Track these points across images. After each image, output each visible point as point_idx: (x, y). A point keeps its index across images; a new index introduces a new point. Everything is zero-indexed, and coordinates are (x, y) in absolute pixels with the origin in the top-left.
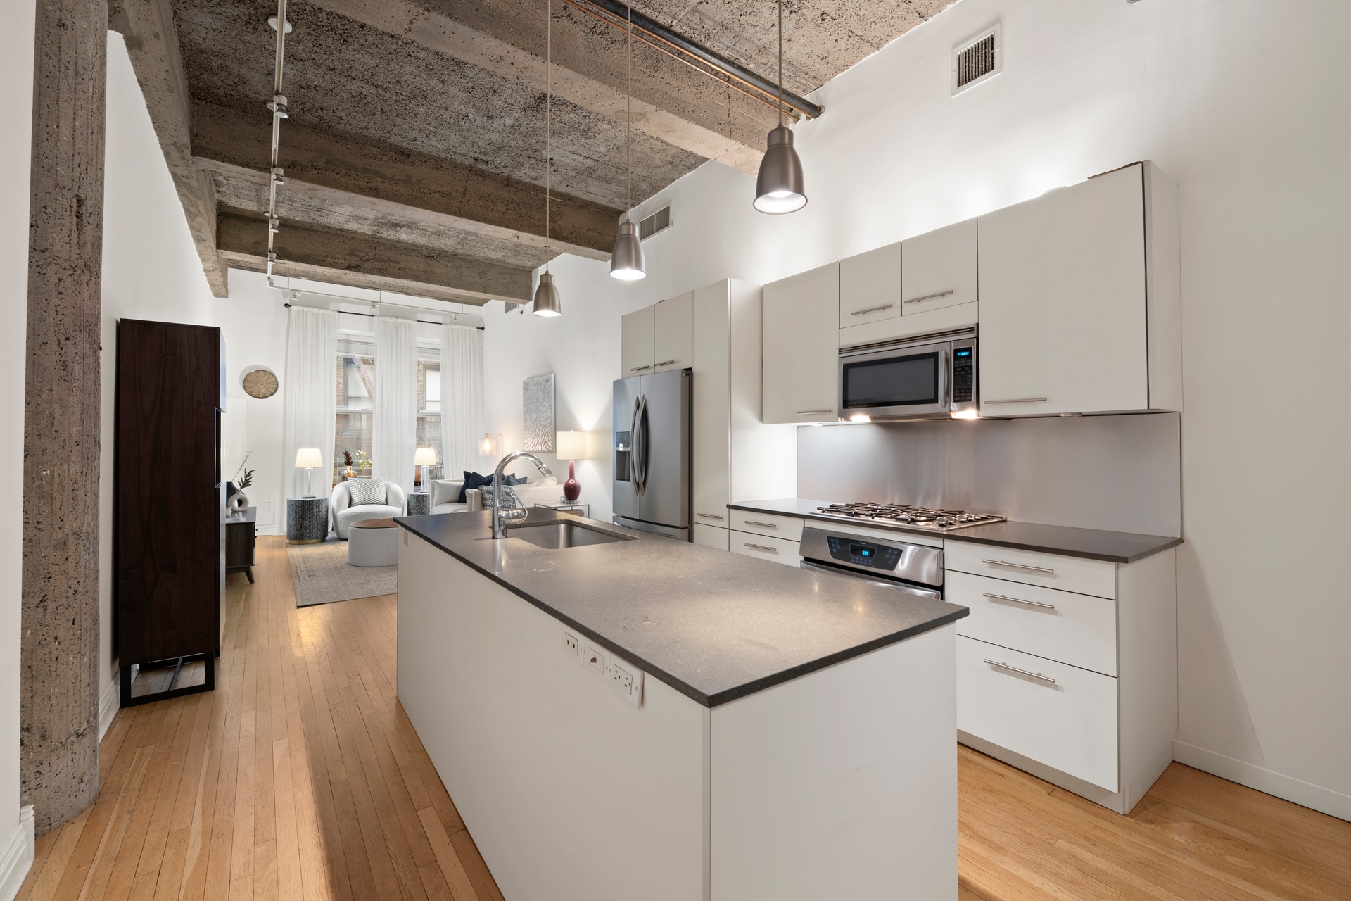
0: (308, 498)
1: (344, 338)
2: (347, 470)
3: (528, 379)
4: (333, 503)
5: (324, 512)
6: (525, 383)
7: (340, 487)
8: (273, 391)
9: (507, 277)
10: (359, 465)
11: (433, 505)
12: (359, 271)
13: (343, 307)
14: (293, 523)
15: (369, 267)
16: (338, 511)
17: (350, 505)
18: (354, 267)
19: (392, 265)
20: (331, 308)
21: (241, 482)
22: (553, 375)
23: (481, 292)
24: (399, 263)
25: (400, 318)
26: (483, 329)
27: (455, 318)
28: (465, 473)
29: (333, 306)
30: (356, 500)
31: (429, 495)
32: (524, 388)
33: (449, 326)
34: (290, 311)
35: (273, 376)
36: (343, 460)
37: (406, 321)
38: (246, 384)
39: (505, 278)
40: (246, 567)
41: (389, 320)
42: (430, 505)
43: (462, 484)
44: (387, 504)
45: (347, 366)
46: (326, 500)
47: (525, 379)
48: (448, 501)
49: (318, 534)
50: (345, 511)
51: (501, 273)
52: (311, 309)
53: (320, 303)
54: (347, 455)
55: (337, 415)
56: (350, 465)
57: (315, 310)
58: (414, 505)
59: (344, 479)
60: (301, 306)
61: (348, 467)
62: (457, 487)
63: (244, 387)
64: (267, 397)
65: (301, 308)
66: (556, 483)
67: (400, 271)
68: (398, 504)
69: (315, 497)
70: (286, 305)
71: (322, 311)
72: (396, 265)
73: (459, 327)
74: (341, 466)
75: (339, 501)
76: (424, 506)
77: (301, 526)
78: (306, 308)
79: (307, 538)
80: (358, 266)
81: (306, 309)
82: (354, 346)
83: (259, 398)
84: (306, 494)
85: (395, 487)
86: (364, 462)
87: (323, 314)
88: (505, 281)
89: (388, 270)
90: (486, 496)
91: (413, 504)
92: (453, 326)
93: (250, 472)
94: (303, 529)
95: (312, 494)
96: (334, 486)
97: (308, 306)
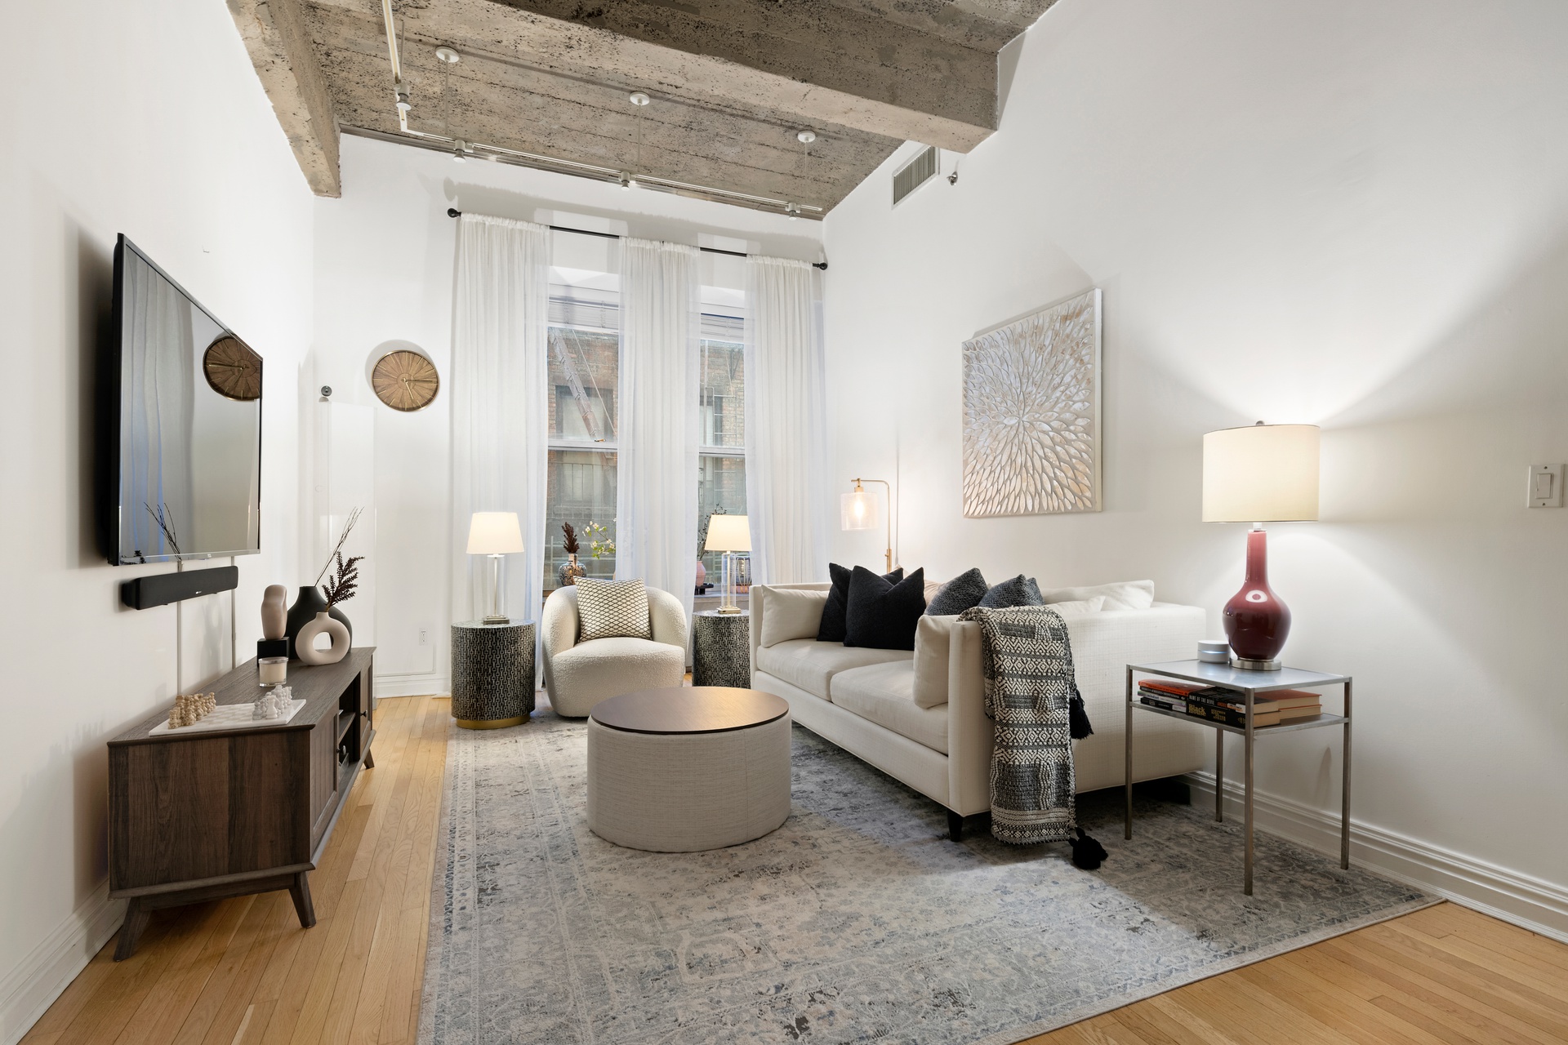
0: (493, 623)
1: (560, 293)
2: (568, 561)
3: (977, 334)
4: (544, 633)
5: (526, 655)
6: (967, 347)
7: (557, 598)
8: (429, 397)
9: (943, 64)
10: (589, 551)
11: (758, 643)
12: (602, 26)
13: (561, 219)
14: (462, 680)
15: (627, 18)
16: (554, 651)
17: (579, 637)
18: (590, 15)
19: (679, 14)
20: (537, 220)
21: (329, 586)
22: (1098, 293)
23: (883, 100)
24: (696, 11)
25: (668, 242)
26: (824, 266)
27: (773, 247)
28: (835, 570)
29: (540, 215)
30: (590, 627)
31: (747, 619)
32: (967, 359)
33: (760, 260)
34: (458, 224)
35: (429, 363)
36: (562, 542)
37: (679, 249)
38: (378, 381)
39: (937, 68)
40: (287, 876)
41: (647, 245)
42: (751, 641)
43: (826, 594)
44: (651, 637)
45: (561, 398)
46: (530, 628)
47: (968, 336)
48: (792, 635)
49: (513, 705)
50: (567, 654)
51: (929, 51)
52: (498, 221)
53: (519, 209)
54: (569, 531)
55: (550, 452)
56: (574, 552)
57: (507, 224)
58: (709, 640)
59: (565, 580)
60: (480, 214)
61: (571, 557)
62: (815, 602)
63: (374, 387)
64: (419, 407)
65: (479, 218)
66: (1150, 599)
67: (699, 33)
68: (675, 639)
69: (507, 622)
70: (453, 213)
71: (520, 225)
72: (691, 16)
73: (780, 262)
74: (557, 554)
75: (556, 628)
76: (730, 642)
77: (479, 689)
78: (490, 219)
79: (494, 716)
80: (600, 12)
81: (489, 221)
82: (579, 310)
83: (403, 410)
84: (491, 614)
85: (669, 599)
86: (600, 547)
87: (521, 231)
88: (939, 76)
89: (672, 28)
90: (1002, 642)
91: (706, 637)
92: (768, 261)
93: (351, 562)
94: (483, 695)
95: (503, 614)
96: (546, 594)
97: (493, 215)
